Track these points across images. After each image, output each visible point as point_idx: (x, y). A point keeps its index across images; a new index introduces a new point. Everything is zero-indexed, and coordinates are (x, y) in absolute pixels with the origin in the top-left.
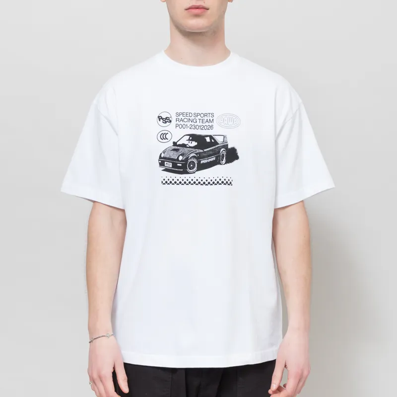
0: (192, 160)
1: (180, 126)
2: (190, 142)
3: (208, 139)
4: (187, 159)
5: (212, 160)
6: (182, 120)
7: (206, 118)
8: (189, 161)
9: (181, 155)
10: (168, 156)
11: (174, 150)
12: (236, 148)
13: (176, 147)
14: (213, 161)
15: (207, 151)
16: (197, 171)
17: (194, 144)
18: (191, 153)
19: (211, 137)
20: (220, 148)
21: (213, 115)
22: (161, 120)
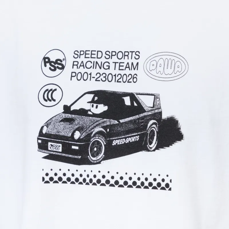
0: (97, 139)
1: (79, 75)
2: (95, 105)
3: (127, 101)
4: (89, 137)
5: (133, 139)
6: (83, 65)
7: (126, 61)
8: (93, 140)
9: (77, 129)
10: (54, 132)
11: (65, 120)
12: (177, 117)
13: (69, 116)
14: (135, 142)
15: (126, 123)
16: (104, 159)
17: (102, 108)
18: (95, 127)
19: (132, 97)
20: (146, 120)
21: (137, 54)
22: (48, 65)
